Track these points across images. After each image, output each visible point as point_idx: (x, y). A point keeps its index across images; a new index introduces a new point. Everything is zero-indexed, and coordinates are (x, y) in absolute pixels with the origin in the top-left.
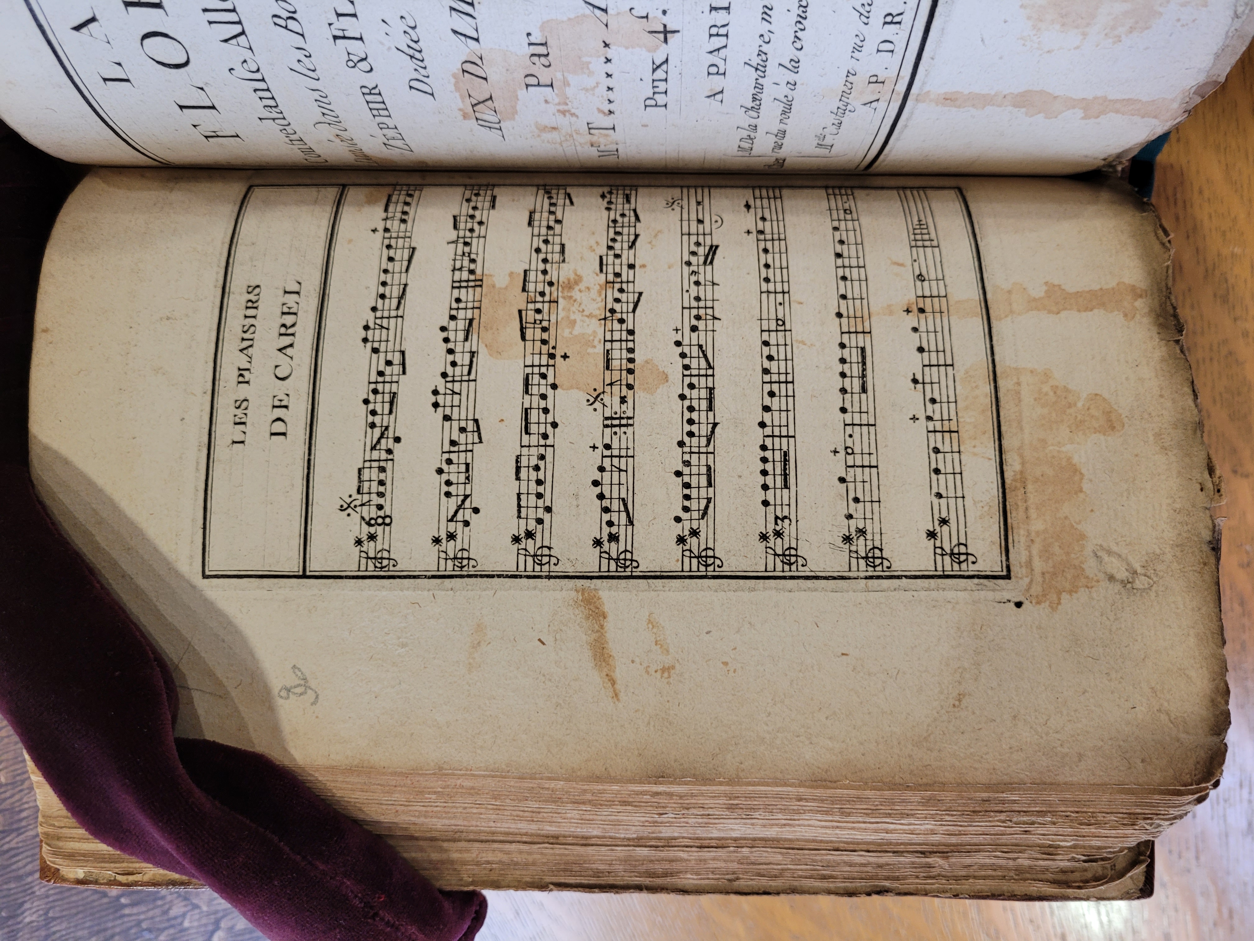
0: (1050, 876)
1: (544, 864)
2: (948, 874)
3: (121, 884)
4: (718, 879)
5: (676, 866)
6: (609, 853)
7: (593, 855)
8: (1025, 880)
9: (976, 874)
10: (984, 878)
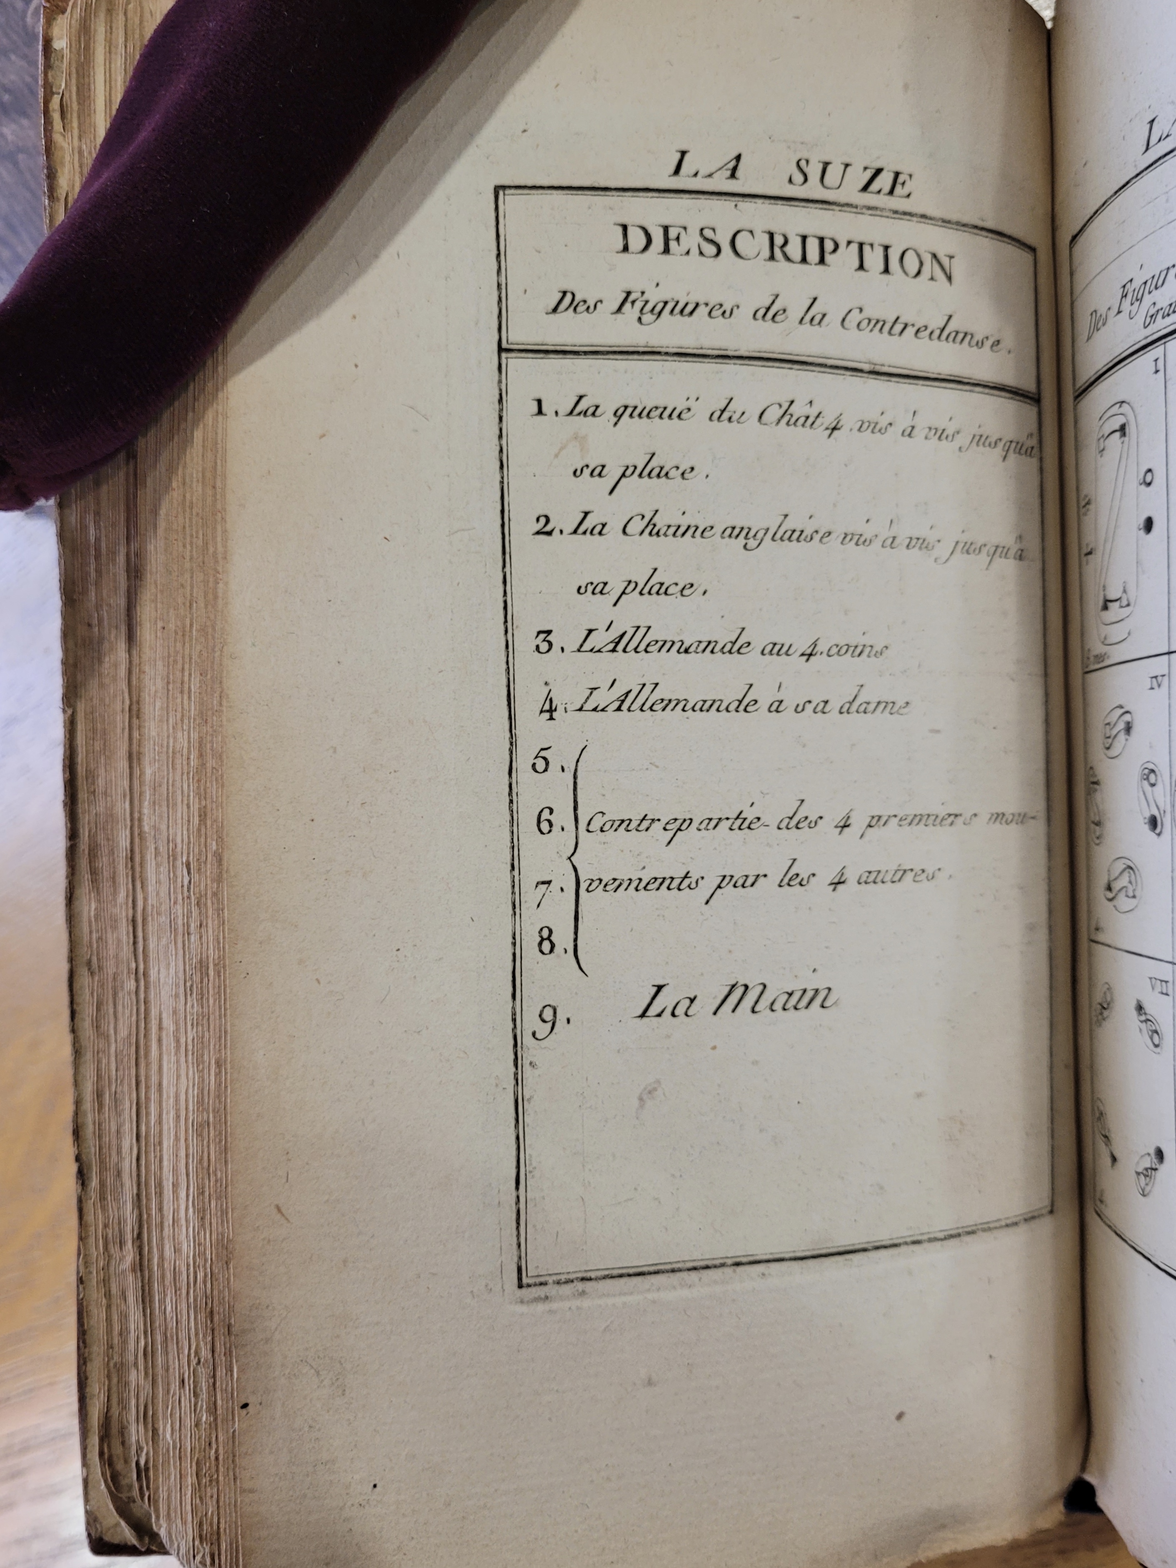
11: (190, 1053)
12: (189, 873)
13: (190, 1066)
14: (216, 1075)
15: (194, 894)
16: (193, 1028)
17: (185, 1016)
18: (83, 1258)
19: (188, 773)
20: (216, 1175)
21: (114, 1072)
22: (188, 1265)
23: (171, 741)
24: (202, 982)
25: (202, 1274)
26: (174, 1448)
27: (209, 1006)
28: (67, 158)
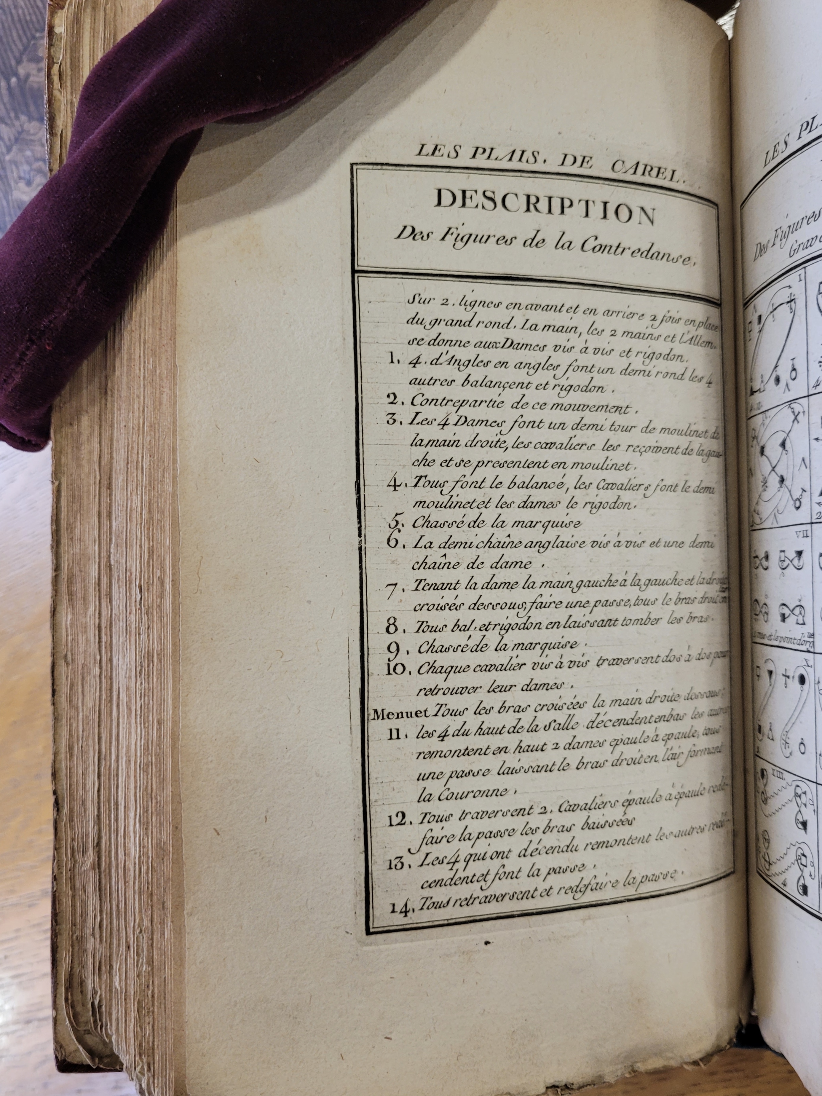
0: (77, 970)
1: (79, 476)
2: (76, 870)
3: (50, 69)
4: (67, 645)
5: (79, 604)
6: (91, 538)
7: (89, 523)
8: (72, 946)
9: (77, 897)
10: (73, 906)
11: (138, 717)
12: (141, 591)
13: (139, 725)
14: (157, 730)
15: (144, 606)
16: (141, 699)
17: (136, 692)
18: (57, 863)
19: (141, 524)
20: (156, 799)
21: (81, 733)
22: (135, 864)
23: (129, 502)
24: (148, 666)
25: (145, 867)
26: (121, 992)
27: (153, 683)
28: (63, 107)
